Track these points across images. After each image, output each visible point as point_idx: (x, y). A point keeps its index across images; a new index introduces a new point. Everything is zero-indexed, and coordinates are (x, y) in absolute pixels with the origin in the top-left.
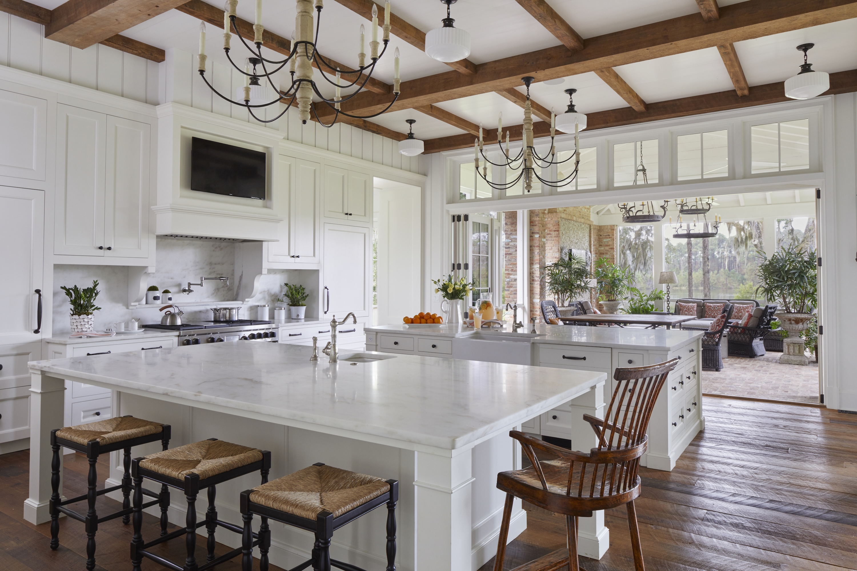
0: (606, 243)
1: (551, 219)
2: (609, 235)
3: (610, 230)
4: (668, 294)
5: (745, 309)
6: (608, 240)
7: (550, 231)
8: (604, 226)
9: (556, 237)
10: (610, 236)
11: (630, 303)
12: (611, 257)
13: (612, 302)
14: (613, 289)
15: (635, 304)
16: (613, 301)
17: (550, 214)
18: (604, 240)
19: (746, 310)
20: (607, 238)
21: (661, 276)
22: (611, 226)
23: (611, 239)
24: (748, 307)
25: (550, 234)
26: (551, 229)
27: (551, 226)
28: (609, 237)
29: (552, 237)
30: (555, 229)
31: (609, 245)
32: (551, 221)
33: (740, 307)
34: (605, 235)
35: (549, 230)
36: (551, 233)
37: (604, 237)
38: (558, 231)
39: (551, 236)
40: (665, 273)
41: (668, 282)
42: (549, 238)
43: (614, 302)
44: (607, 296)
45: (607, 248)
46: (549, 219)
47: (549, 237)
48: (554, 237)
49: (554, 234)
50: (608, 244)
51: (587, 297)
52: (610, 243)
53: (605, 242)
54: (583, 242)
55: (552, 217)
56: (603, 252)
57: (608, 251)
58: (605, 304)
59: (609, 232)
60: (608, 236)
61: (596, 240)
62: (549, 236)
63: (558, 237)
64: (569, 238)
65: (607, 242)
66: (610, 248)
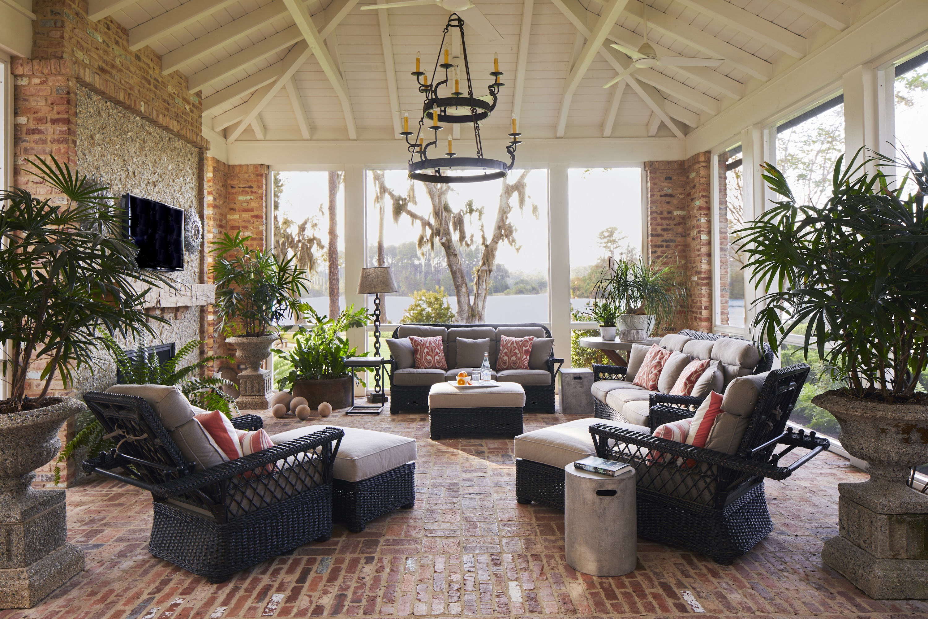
0: (245, 205)
1: (42, 83)
2: (251, 187)
3: (253, 176)
4: (377, 316)
5: (522, 346)
6: (249, 198)
7: (40, 120)
8: (241, 166)
9: (58, 141)
10: (254, 190)
11: (298, 340)
12: (255, 236)
13: (254, 340)
14: (260, 308)
15: (307, 340)
16: (257, 335)
17: (35, 62)
18: (241, 198)
19: (524, 348)
20: (247, 193)
21: (362, 277)
22: (256, 167)
23: (256, 195)
24: (527, 341)
25: (40, 132)
26: (40, 115)
27: (43, 103)
28: (252, 192)
29: (44, 142)
30: (56, 117)
31: (252, 210)
32: (43, 87)
33: (513, 343)
34: (241, 186)
35: (35, 119)
36: (42, 127)
37: (241, 190)
38: (67, 121)
39: (43, 137)
40: (372, 270)
41: (378, 290)
42: (33, 145)
43: (260, 338)
44: (246, 325)
45: (246, 216)
46: (36, 81)
47: (36, 142)
48: (53, 141)
49: (51, 130)
50: (250, 207)
51: (190, 331)
52: (254, 205)
53: (243, 202)
54: (178, 188)
55: (46, 71)
56: (237, 225)
57: (249, 221)
58: (239, 344)
59: (251, 181)
60: (249, 190)
61: (220, 195)
62: (36, 137)
63: (65, 141)
64: (120, 162)
65: (247, 202)
66: (252, 217)
